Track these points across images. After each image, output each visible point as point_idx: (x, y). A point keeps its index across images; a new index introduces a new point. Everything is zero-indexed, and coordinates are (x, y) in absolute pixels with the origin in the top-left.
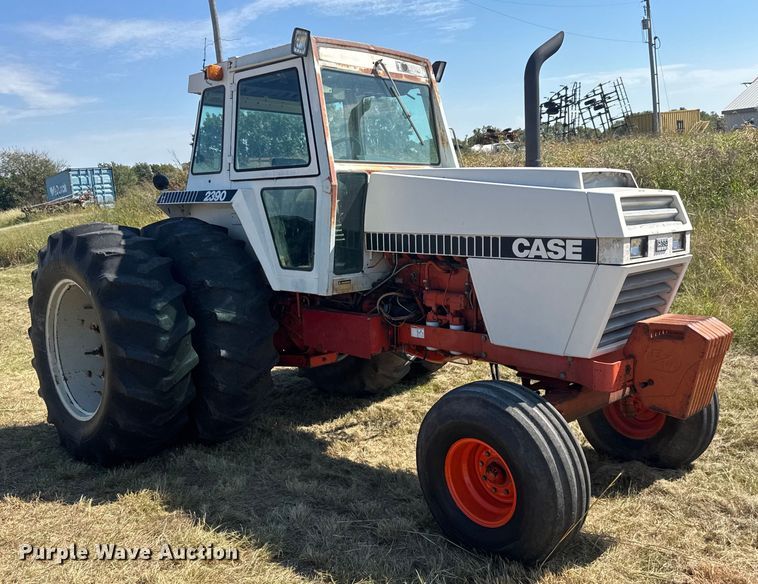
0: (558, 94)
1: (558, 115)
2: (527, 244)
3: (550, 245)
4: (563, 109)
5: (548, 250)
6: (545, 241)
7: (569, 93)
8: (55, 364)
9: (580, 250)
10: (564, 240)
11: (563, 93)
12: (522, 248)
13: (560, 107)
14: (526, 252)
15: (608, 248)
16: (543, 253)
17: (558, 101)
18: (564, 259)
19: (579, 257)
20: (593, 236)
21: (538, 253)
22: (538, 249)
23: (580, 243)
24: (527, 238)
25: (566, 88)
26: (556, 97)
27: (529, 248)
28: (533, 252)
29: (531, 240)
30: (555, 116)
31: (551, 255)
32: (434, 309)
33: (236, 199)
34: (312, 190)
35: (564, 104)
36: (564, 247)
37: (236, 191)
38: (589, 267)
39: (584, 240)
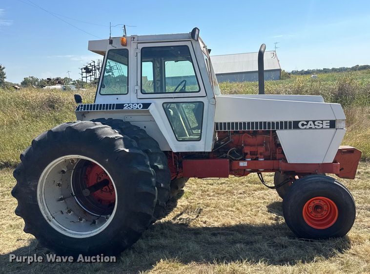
0: (90, 64)
1: (91, 74)
2: (305, 123)
3: (316, 123)
4: (94, 71)
5: (315, 125)
6: (314, 122)
7: (96, 64)
8: (44, 210)
9: (329, 124)
10: (322, 121)
11: (93, 64)
12: (303, 125)
13: (92, 70)
14: (305, 127)
15: (340, 123)
16: (313, 126)
17: (91, 68)
18: (322, 128)
19: (329, 127)
20: (335, 119)
21: (311, 126)
22: (311, 125)
23: (329, 122)
24: (306, 121)
25: (94, 62)
26: (89, 65)
27: (307, 125)
28: (309, 126)
29: (308, 122)
30: (90, 74)
31: (316, 127)
32: (249, 153)
33: (151, 108)
34: (202, 103)
35: (93, 69)
36: (322, 124)
37: (151, 103)
38: (333, 130)
39: (330, 121)
